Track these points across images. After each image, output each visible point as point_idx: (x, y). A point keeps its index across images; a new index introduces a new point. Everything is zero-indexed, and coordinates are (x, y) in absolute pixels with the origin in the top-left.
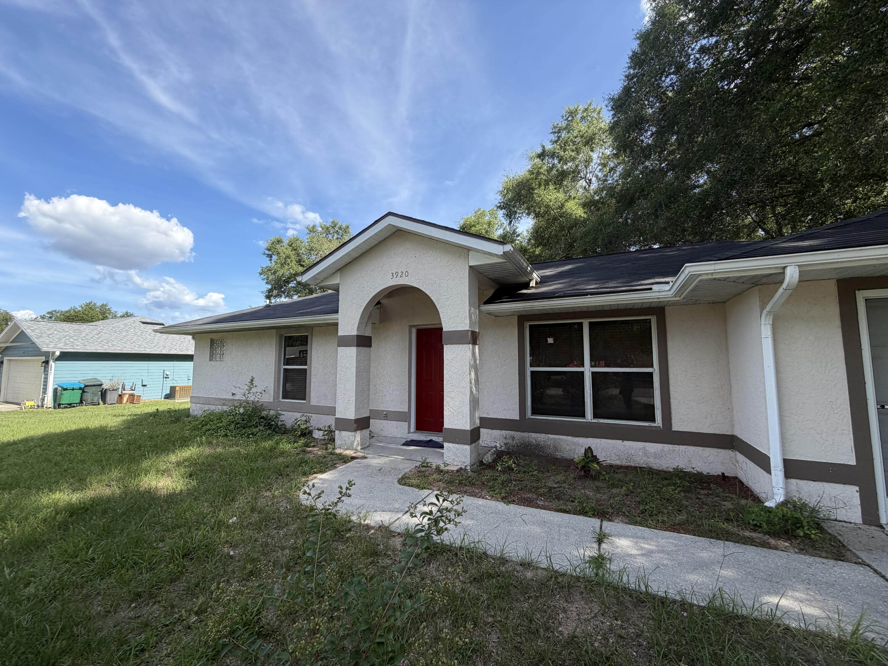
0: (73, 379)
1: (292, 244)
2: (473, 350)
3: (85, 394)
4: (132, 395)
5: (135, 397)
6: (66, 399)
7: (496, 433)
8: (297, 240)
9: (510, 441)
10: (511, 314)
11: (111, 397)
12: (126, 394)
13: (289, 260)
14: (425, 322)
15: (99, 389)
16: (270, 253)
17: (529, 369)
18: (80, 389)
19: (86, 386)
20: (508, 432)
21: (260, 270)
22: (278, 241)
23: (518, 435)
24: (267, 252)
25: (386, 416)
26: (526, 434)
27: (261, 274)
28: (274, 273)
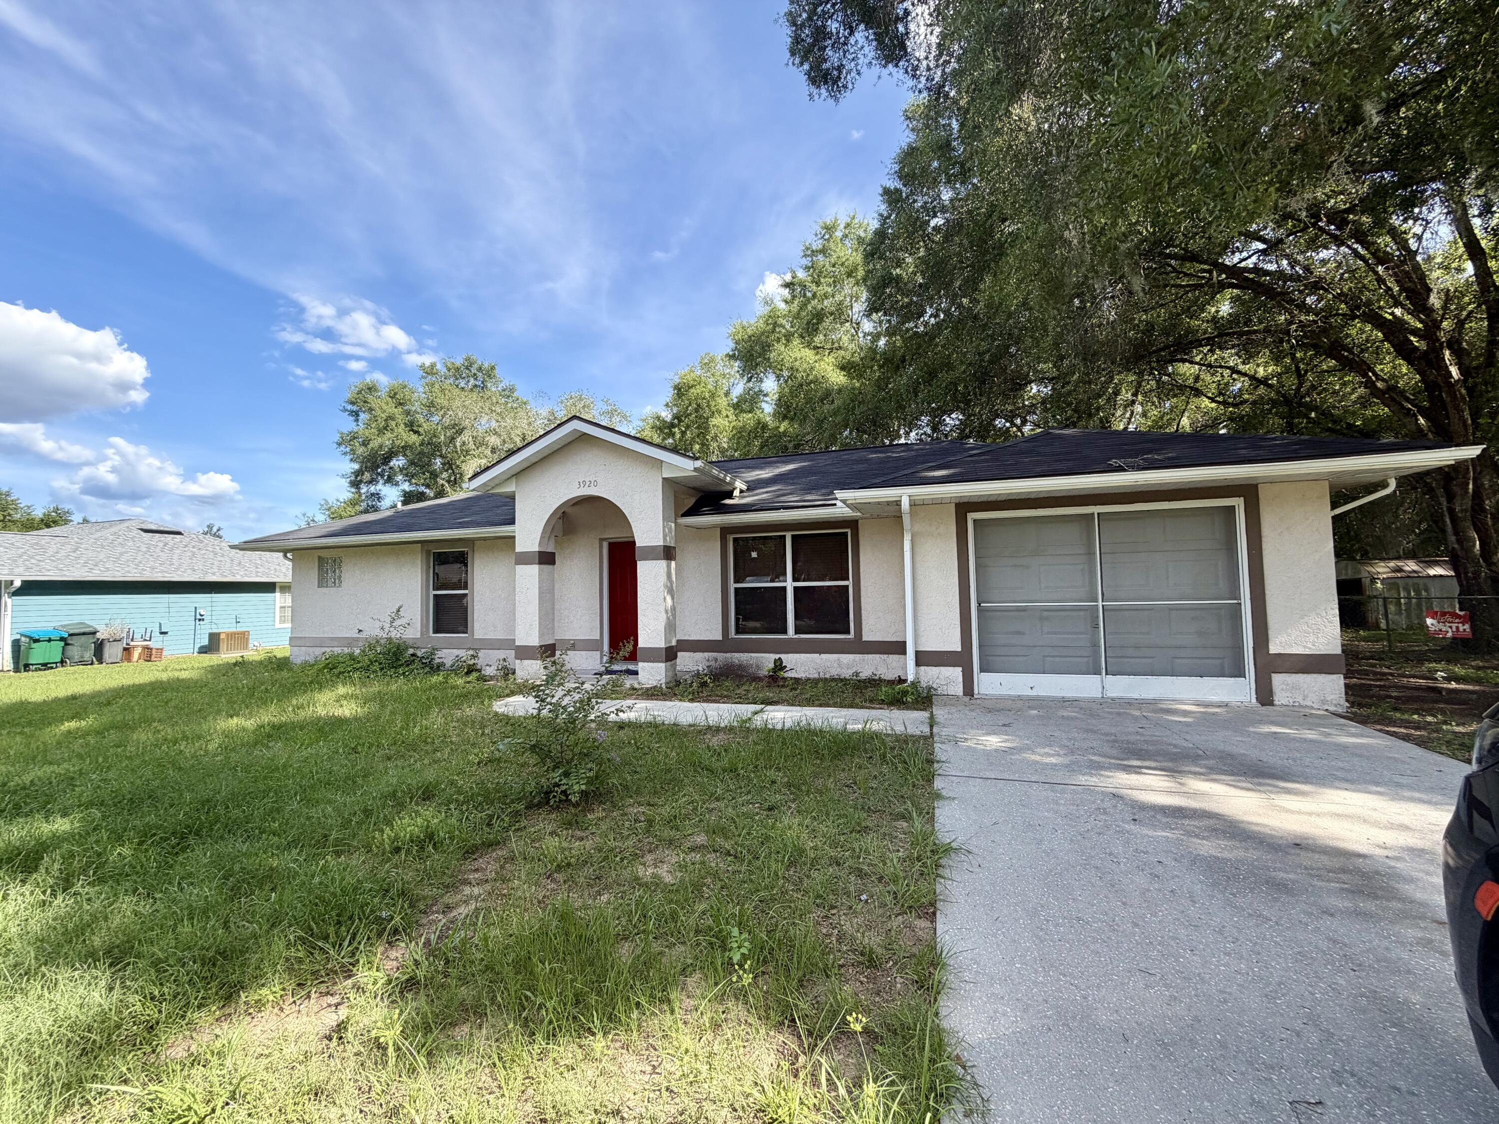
0: (44, 624)
1: (395, 394)
2: (669, 567)
3: (70, 647)
4: (147, 648)
5: (154, 652)
6: (38, 655)
7: (699, 656)
8: (405, 387)
9: (713, 663)
10: (714, 527)
11: (112, 652)
12: (137, 646)
13: (393, 423)
14: (616, 534)
15: (91, 639)
16: (355, 408)
17: (732, 586)
18: (62, 639)
19: (70, 635)
20: (710, 654)
21: (337, 438)
22: (369, 389)
23: (720, 656)
24: (349, 407)
25: (574, 646)
26: (728, 655)
27: (339, 444)
28: (365, 444)
